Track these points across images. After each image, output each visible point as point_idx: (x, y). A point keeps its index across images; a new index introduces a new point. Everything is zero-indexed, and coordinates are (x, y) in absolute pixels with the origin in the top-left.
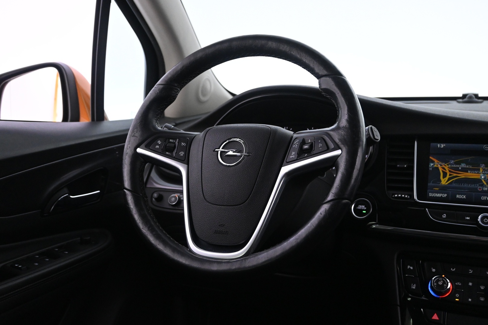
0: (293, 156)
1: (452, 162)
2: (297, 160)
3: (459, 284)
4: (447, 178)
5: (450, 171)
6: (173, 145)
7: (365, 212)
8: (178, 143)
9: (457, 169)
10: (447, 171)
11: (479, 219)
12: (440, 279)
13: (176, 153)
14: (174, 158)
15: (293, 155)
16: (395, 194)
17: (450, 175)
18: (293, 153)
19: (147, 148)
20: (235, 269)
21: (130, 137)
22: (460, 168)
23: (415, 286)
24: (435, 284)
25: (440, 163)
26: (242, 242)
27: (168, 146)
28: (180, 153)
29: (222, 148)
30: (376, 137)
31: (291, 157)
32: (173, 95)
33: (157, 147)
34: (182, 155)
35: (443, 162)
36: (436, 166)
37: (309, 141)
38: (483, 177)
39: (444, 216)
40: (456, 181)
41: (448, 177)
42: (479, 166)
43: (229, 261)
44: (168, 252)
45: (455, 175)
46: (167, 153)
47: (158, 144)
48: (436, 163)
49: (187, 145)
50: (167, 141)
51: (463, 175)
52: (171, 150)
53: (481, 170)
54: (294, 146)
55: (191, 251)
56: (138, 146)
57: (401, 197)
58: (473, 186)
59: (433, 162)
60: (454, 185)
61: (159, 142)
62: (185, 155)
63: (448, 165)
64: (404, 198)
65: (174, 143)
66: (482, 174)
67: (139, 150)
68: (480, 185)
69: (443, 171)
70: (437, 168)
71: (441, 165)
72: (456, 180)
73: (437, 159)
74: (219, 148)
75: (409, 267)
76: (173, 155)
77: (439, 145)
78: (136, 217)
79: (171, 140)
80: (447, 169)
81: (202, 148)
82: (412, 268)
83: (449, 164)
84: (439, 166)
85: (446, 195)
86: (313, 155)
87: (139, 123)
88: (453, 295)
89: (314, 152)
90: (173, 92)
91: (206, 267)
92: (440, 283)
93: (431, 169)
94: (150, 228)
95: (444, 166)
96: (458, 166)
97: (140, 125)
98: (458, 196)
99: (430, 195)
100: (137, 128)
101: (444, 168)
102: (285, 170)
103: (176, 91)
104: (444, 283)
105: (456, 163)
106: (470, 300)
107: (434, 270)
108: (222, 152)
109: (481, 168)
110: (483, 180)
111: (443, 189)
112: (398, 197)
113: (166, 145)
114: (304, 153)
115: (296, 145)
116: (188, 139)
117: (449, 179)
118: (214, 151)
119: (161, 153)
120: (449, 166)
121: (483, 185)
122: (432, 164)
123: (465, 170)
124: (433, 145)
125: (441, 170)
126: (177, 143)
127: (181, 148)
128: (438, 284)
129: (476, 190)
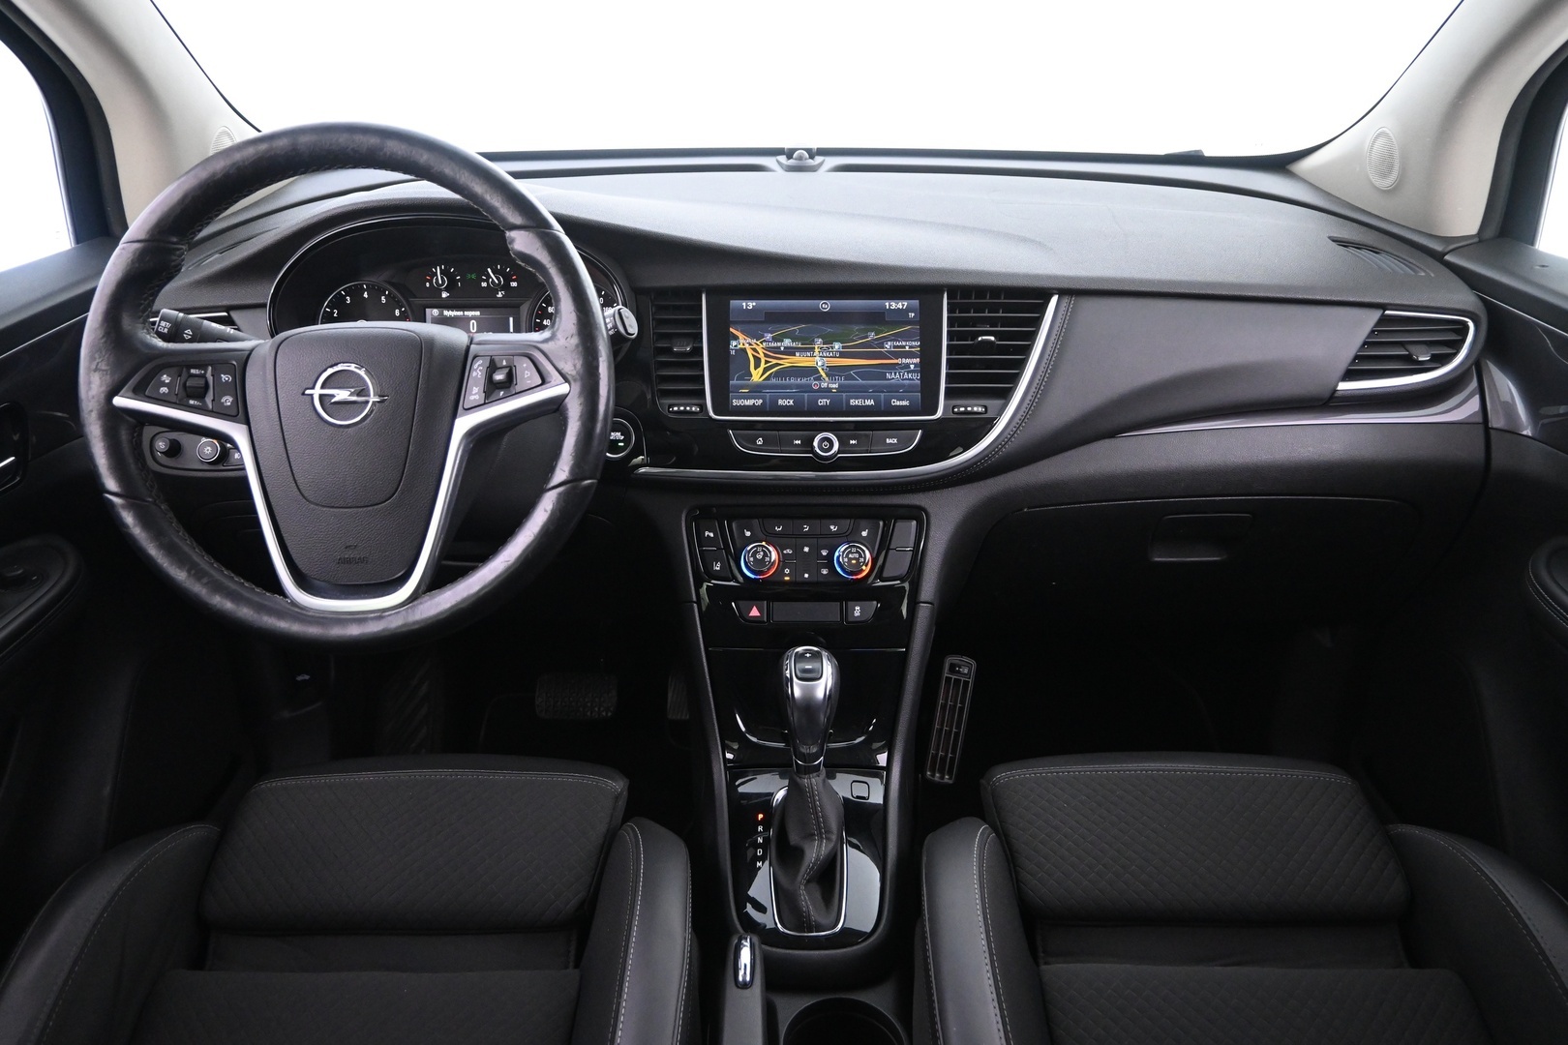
0: (477, 397)
1: (769, 336)
2: (485, 404)
3: (789, 551)
4: (761, 370)
5: (766, 355)
6: (202, 382)
7: (622, 444)
8: (213, 375)
9: (776, 350)
10: (761, 356)
11: (815, 444)
12: (760, 549)
13: (213, 400)
14: (212, 411)
15: (476, 394)
16: (671, 406)
17: (767, 362)
18: (475, 390)
19: (139, 392)
20: (397, 628)
21: (88, 374)
22: (782, 349)
23: (719, 564)
24: (752, 559)
25: (749, 340)
26: (400, 574)
27: (190, 387)
28: (223, 400)
29: (323, 387)
30: (630, 331)
31: (472, 398)
32: (173, 264)
33: (164, 390)
34: (229, 404)
35: (752, 337)
36: (741, 346)
37: (504, 363)
38: (820, 364)
39: (760, 441)
40: (777, 375)
41: (763, 365)
42: (812, 342)
43: (380, 614)
44: (245, 613)
45: (775, 361)
46: (192, 402)
47: (164, 384)
48: (741, 342)
49: (234, 378)
50: (184, 374)
51: (787, 362)
52: (200, 393)
53: (817, 350)
54: (474, 374)
55: (294, 604)
56: (114, 391)
57: (685, 412)
58: (804, 381)
59: (736, 338)
60: (774, 381)
61: (166, 378)
62: (236, 401)
63: (761, 343)
64: (691, 413)
65: (203, 376)
66: (818, 358)
67: (119, 401)
68: (815, 379)
69: (754, 356)
70: (744, 351)
71: (750, 344)
72: (776, 372)
73: (743, 332)
74: (313, 388)
75: (707, 533)
76: (207, 405)
77: (744, 304)
78: (153, 551)
79: (193, 371)
80: (760, 351)
81: (273, 387)
82: (712, 535)
83: (764, 341)
84: (747, 346)
85: (761, 401)
86: (516, 394)
87: (104, 336)
88: (780, 572)
89: (518, 388)
90: (174, 258)
91: (336, 632)
92: (759, 556)
93: (733, 353)
94: (193, 572)
95: (755, 346)
96: (779, 344)
97: (105, 342)
98: (780, 402)
99: (735, 402)
100: (99, 350)
101: (754, 350)
102: (463, 424)
103: (178, 252)
104: (765, 555)
105: (775, 339)
106: (806, 576)
107: (748, 534)
108: (321, 396)
109: (816, 347)
110: (820, 369)
111: (757, 390)
112: (679, 412)
113: (185, 384)
114: (498, 388)
115: (477, 372)
116: (234, 363)
117: (765, 370)
118: (303, 394)
119: (175, 403)
120: (764, 344)
121: (819, 378)
122: (734, 343)
123: (790, 351)
124: (734, 303)
125: (750, 353)
126: (209, 375)
127: (222, 389)
128: (755, 558)
129: (808, 389)
